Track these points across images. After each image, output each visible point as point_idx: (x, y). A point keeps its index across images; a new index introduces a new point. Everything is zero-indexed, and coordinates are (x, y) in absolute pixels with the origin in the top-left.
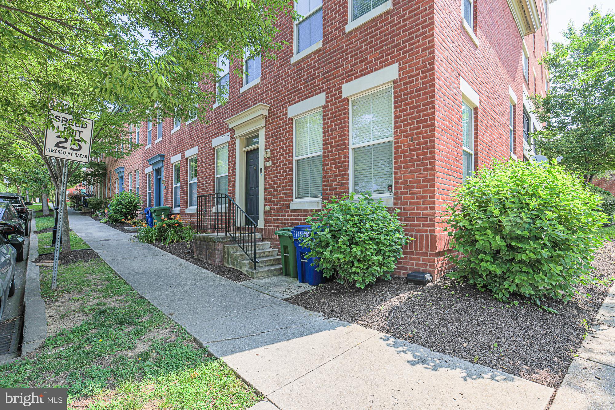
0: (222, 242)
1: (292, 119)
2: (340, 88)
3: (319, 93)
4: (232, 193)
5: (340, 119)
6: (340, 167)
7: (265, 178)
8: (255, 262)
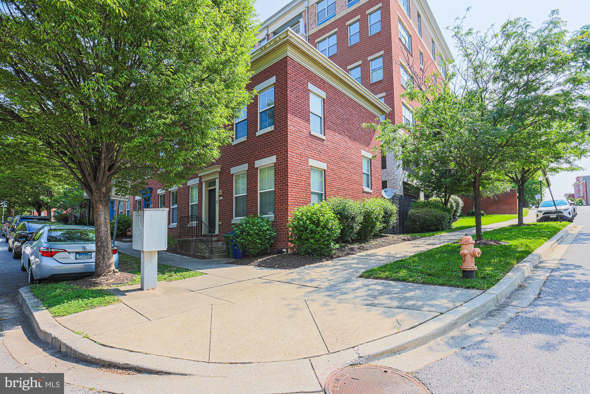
0: (195, 242)
1: (233, 175)
2: (254, 163)
3: (245, 163)
4: (200, 215)
5: (254, 178)
6: (254, 202)
7: (219, 207)
8: (212, 250)
